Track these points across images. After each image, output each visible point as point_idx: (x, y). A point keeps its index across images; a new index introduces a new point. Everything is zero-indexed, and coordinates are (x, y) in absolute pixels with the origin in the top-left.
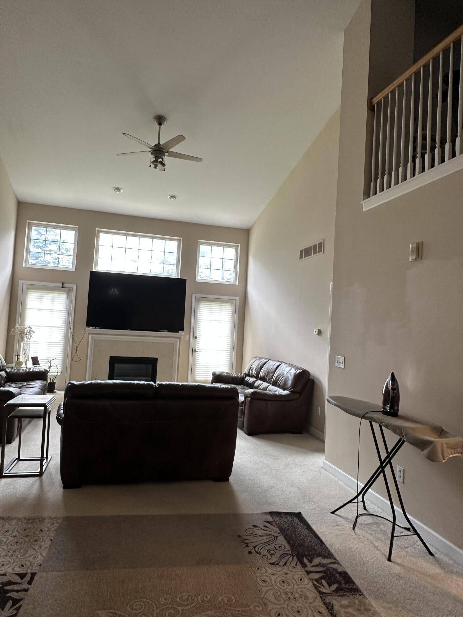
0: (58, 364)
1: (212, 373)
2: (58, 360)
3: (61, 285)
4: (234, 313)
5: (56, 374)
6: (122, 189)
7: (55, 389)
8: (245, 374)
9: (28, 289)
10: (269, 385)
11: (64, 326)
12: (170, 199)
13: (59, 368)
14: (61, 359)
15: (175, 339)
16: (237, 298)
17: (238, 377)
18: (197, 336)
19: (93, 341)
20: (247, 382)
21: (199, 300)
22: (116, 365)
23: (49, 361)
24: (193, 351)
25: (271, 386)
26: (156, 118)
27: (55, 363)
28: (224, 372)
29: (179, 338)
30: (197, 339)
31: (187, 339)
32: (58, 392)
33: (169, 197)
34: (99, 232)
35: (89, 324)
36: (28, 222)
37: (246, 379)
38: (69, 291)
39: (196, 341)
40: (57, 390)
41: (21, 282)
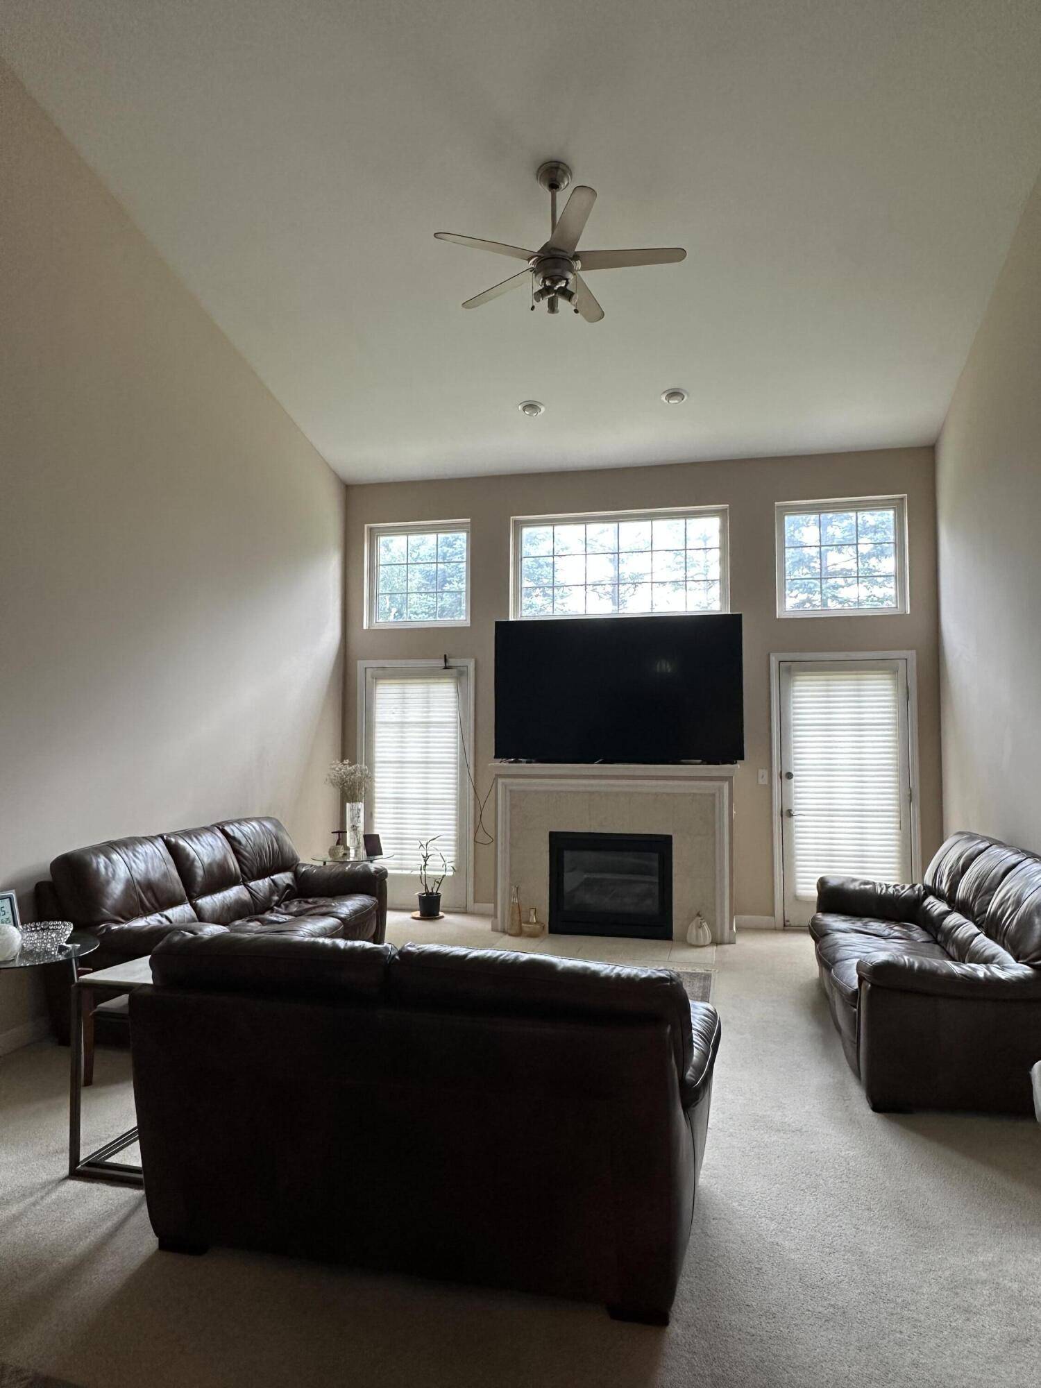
0: (444, 850)
1: (816, 881)
2: (444, 840)
3: (441, 663)
4: (906, 699)
5: (442, 873)
6: (542, 404)
7: (441, 908)
8: (924, 889)
9: (376, 678)
10: (978, 934)
11: (453, 760)
12: (667, 401)
13: (448, 859)
14: (454, 838)
15: (717, 784)
16: (911, 655)
17: (898, 897)
18: (794, 773)
19: (508, 793)
20: (926, 913)
21: (789, 670)
22: (568, 856)
23: (424, 843)
24: (784, 813)
25: (982, 936)
26: (541, 172)
27: (437, 847)
28: (854, 880)
29: (729, 779)
30: (793, 779)
31: (763, 781)
32: (448, 917)
33: (663, 398)
34: (519, 526)
35: (500, 753)
36: (368, 527)
37: (926, 903)
38: (460, 676)
39: (790, 785)
40: (444, 912)
41: (361, 664)
